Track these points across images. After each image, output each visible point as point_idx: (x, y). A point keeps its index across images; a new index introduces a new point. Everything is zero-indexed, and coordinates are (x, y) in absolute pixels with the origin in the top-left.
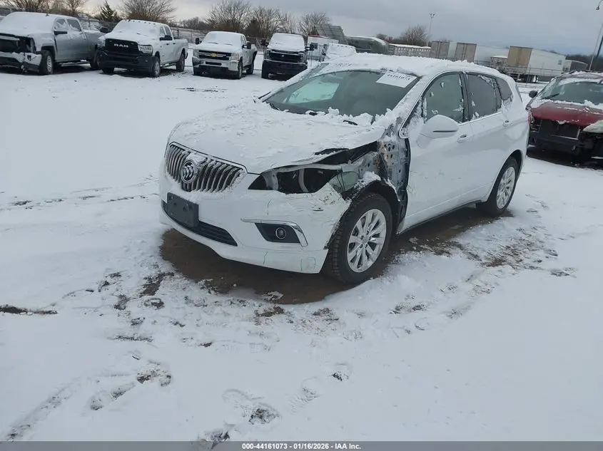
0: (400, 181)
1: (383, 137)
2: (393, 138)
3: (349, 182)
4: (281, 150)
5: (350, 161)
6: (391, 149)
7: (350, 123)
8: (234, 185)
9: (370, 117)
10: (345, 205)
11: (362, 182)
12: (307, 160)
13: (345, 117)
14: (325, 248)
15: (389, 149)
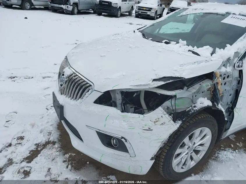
0: (229, 103)
1: (219, 68)
2: (229, 69)
3: (181, 106)
4: (124, 74)
5: (186, 88)
6: (226, 78)
7: (194, 53)
8: (84, 98)
9: (211, 49)
10: (174, 126)
11: (195, 107)
12: (144, 85)
13: (190, 48)
14: (152, 159)
15: (224, 78)
